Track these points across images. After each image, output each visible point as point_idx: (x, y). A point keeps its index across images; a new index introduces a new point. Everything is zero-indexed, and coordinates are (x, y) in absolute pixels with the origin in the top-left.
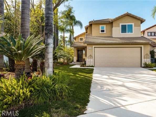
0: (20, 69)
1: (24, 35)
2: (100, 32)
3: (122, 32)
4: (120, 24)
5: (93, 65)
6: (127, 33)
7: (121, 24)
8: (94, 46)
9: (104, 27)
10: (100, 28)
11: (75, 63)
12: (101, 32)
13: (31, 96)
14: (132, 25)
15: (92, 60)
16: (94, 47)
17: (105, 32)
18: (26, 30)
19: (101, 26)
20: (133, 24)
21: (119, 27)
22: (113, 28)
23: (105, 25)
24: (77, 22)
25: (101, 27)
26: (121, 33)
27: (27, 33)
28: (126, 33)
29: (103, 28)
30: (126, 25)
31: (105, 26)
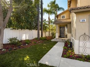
11: (57, 40)
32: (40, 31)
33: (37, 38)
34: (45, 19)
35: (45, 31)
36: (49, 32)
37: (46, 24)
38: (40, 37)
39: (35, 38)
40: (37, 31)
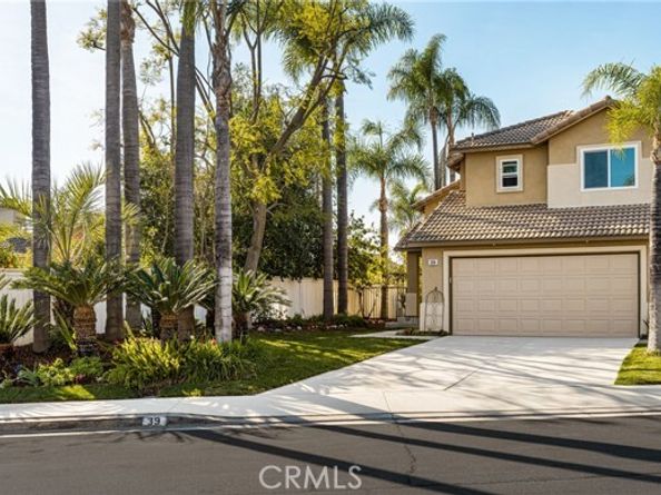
0: (169, 329)
1: (181, 255)
2: (501, 188)
3: (587, 186)
4: (578, 148)
5: (446, 329)
6: (609, 188)
7: (582, 151)
8: (447, 254)
9: (515, 162)
10: (500, 167)
11: (410, 322)
12: (505, 185)
13: (181, 370)
14: (633, 150)
15: (442, 309)
16: (451, 258)
17: (519, 187)
18: (185, 244)
19: (502, 161)
20: (636, 146)
21: (575, 161)
22: (550, 168)
23: (521, 156)
24: (472, 104)
25: (504, 163)
26: (582, 189)
27: (186, 251)
28: (606, 186)
29: (510, 167)
30: (605, 153)
31: (518, 159)
32: (335, 285)
33: (321, 318)
34: (356, 217)
35: (358, 281)
36: (384, 289)
37: (364, 245)
38: (336, 312)
39: (314, 317)
40: (321, 282)
